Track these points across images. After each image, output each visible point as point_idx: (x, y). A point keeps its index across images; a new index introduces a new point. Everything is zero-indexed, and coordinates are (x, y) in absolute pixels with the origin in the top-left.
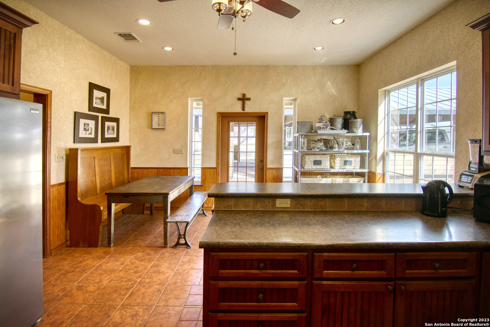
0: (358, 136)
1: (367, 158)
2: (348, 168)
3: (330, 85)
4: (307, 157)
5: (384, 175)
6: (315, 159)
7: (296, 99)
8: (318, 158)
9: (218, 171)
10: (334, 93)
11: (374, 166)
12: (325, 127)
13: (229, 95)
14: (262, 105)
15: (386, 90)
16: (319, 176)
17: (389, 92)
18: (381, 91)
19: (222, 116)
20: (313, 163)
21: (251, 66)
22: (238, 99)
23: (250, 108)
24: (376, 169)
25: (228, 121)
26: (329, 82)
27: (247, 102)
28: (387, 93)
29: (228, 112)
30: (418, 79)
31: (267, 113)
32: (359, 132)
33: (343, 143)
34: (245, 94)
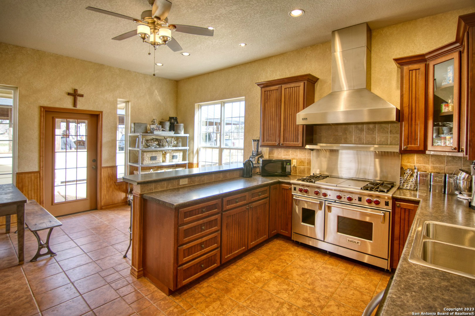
0: (181, 137)
1: (187, 153)
2: (175, 162)
3: (157, 93)
4: (145, 154)
5: (198, 164)
6: (151, 155)
7: (128, 102)
8: (154, 154)
9: (42, 175)
10: (160, 100)
11: (191, 159)
12: (158, 128)
13: (56, 88)
14: (96, 104)
15: (199, 105)
16: (152, 170)
17: (201, 106)
18: (196, 105)
19: (45, 111)
20: (150, 159)
21: (84, 61)
22: (68, 94)
23: (82, 104)
24: (193, 160)
25: (53, 117)
26: (156, 91)
27: (79, 98)
28: (200, 107)
29: (55, 107)
30: (222, 102)
31: (102, 112)
32: (182, 134)
33: (171, 142)
34: (77, 90)
